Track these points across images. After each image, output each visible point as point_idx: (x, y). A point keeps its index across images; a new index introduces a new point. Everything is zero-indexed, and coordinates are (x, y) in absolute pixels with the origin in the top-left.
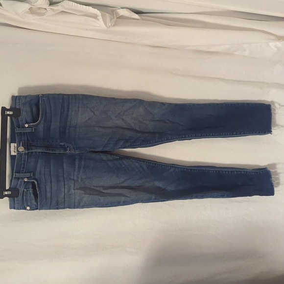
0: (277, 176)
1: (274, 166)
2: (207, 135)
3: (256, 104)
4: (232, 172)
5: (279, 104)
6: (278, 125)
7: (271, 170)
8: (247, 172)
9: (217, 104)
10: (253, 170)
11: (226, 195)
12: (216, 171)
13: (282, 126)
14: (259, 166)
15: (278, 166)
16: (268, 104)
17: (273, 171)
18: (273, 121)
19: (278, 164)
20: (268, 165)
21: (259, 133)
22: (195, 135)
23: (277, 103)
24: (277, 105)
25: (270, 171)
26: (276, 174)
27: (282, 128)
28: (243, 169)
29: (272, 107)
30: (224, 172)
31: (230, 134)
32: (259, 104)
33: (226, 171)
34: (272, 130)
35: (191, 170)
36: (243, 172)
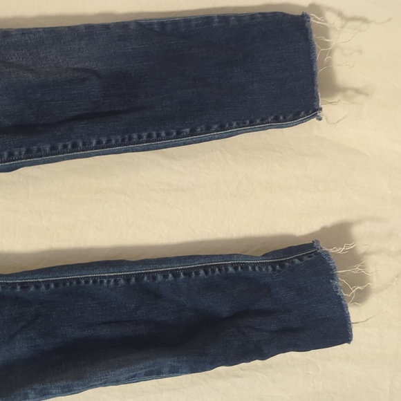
0: (357, 269)
1: (341, 231)
2: (75, 146)
3: (252, 17)
4: (187, 273)
5: (340, 15)
6: (343, 90)
7: (331, 251)
8: (245, 267)
9: (106, 27)
10: (266, 255)
11: (166, 369)
12: (127, 279)
13: (358, 91)
14: (292, 237)
15: (357, 231)
16: (298, 13)
17: (340, 250)
18: (320, 71)
19: (359, 221)
20: (324, 229)
21: (276, 119)
22: (28, 151)
23: (329, 9)
24: (331, 19)
25: (328, 254)
26: (354, 258)
27: (360, 98)
28: (230, 256)
29: (315, 21)
30: (160, 277)
31: (168, 134)
32: (264, 15)
33: (165, 274)
34: (321, 105)
35: (24, 286)
36: (231, 269)
